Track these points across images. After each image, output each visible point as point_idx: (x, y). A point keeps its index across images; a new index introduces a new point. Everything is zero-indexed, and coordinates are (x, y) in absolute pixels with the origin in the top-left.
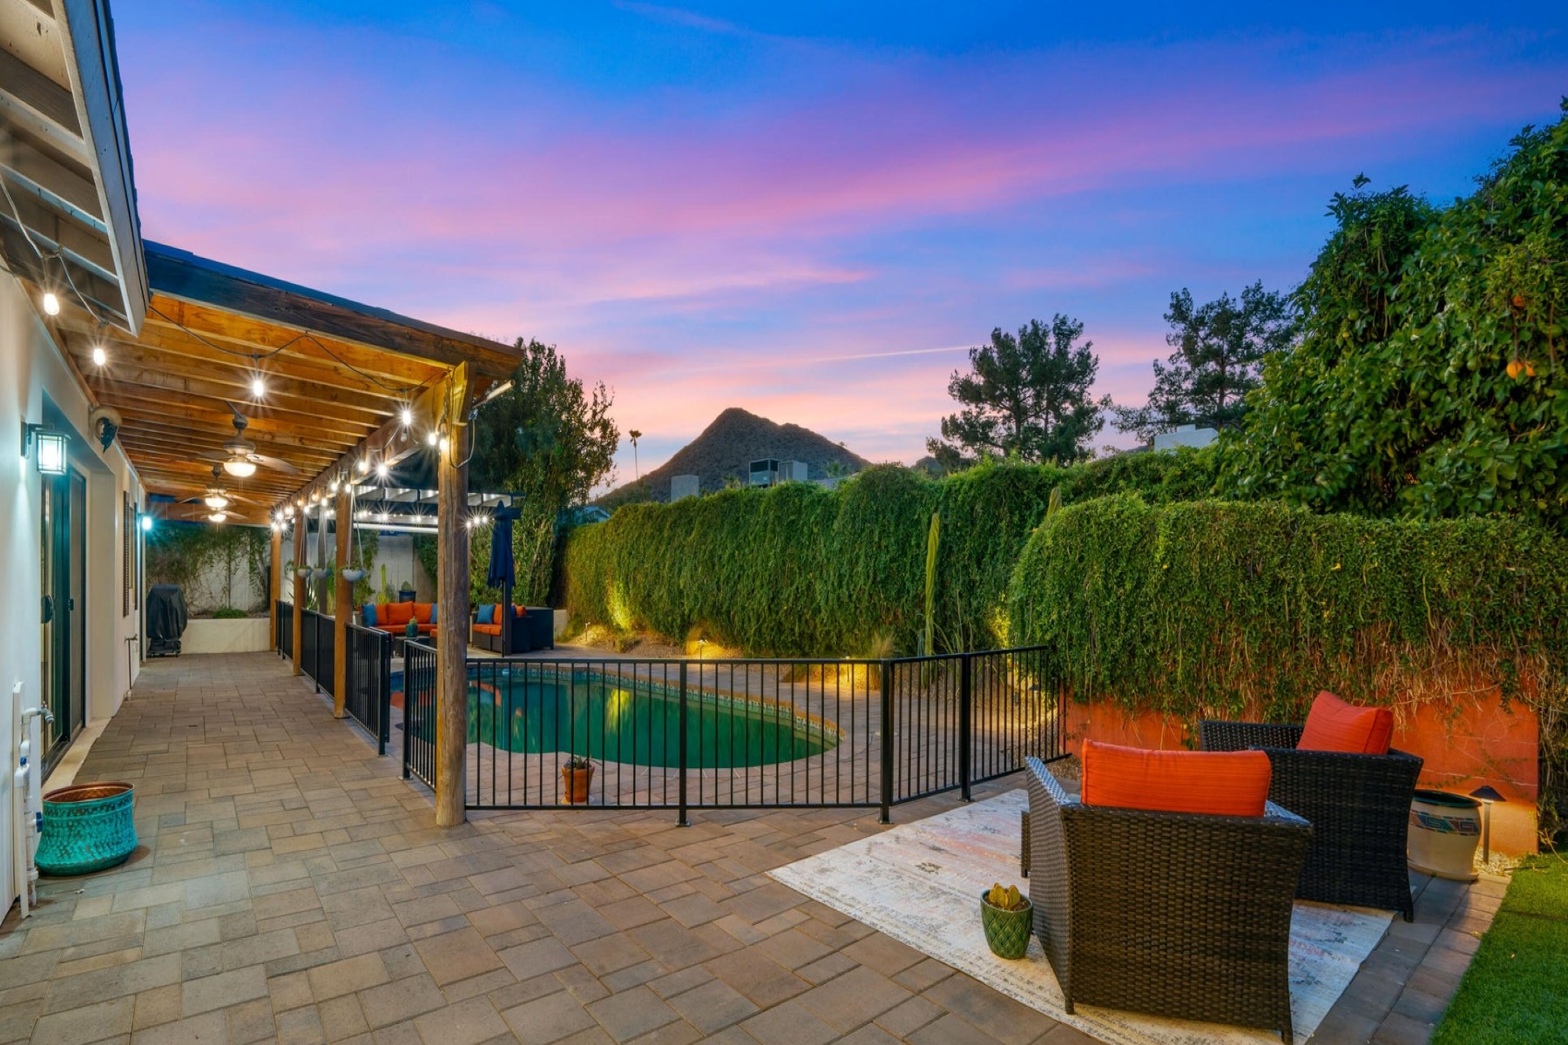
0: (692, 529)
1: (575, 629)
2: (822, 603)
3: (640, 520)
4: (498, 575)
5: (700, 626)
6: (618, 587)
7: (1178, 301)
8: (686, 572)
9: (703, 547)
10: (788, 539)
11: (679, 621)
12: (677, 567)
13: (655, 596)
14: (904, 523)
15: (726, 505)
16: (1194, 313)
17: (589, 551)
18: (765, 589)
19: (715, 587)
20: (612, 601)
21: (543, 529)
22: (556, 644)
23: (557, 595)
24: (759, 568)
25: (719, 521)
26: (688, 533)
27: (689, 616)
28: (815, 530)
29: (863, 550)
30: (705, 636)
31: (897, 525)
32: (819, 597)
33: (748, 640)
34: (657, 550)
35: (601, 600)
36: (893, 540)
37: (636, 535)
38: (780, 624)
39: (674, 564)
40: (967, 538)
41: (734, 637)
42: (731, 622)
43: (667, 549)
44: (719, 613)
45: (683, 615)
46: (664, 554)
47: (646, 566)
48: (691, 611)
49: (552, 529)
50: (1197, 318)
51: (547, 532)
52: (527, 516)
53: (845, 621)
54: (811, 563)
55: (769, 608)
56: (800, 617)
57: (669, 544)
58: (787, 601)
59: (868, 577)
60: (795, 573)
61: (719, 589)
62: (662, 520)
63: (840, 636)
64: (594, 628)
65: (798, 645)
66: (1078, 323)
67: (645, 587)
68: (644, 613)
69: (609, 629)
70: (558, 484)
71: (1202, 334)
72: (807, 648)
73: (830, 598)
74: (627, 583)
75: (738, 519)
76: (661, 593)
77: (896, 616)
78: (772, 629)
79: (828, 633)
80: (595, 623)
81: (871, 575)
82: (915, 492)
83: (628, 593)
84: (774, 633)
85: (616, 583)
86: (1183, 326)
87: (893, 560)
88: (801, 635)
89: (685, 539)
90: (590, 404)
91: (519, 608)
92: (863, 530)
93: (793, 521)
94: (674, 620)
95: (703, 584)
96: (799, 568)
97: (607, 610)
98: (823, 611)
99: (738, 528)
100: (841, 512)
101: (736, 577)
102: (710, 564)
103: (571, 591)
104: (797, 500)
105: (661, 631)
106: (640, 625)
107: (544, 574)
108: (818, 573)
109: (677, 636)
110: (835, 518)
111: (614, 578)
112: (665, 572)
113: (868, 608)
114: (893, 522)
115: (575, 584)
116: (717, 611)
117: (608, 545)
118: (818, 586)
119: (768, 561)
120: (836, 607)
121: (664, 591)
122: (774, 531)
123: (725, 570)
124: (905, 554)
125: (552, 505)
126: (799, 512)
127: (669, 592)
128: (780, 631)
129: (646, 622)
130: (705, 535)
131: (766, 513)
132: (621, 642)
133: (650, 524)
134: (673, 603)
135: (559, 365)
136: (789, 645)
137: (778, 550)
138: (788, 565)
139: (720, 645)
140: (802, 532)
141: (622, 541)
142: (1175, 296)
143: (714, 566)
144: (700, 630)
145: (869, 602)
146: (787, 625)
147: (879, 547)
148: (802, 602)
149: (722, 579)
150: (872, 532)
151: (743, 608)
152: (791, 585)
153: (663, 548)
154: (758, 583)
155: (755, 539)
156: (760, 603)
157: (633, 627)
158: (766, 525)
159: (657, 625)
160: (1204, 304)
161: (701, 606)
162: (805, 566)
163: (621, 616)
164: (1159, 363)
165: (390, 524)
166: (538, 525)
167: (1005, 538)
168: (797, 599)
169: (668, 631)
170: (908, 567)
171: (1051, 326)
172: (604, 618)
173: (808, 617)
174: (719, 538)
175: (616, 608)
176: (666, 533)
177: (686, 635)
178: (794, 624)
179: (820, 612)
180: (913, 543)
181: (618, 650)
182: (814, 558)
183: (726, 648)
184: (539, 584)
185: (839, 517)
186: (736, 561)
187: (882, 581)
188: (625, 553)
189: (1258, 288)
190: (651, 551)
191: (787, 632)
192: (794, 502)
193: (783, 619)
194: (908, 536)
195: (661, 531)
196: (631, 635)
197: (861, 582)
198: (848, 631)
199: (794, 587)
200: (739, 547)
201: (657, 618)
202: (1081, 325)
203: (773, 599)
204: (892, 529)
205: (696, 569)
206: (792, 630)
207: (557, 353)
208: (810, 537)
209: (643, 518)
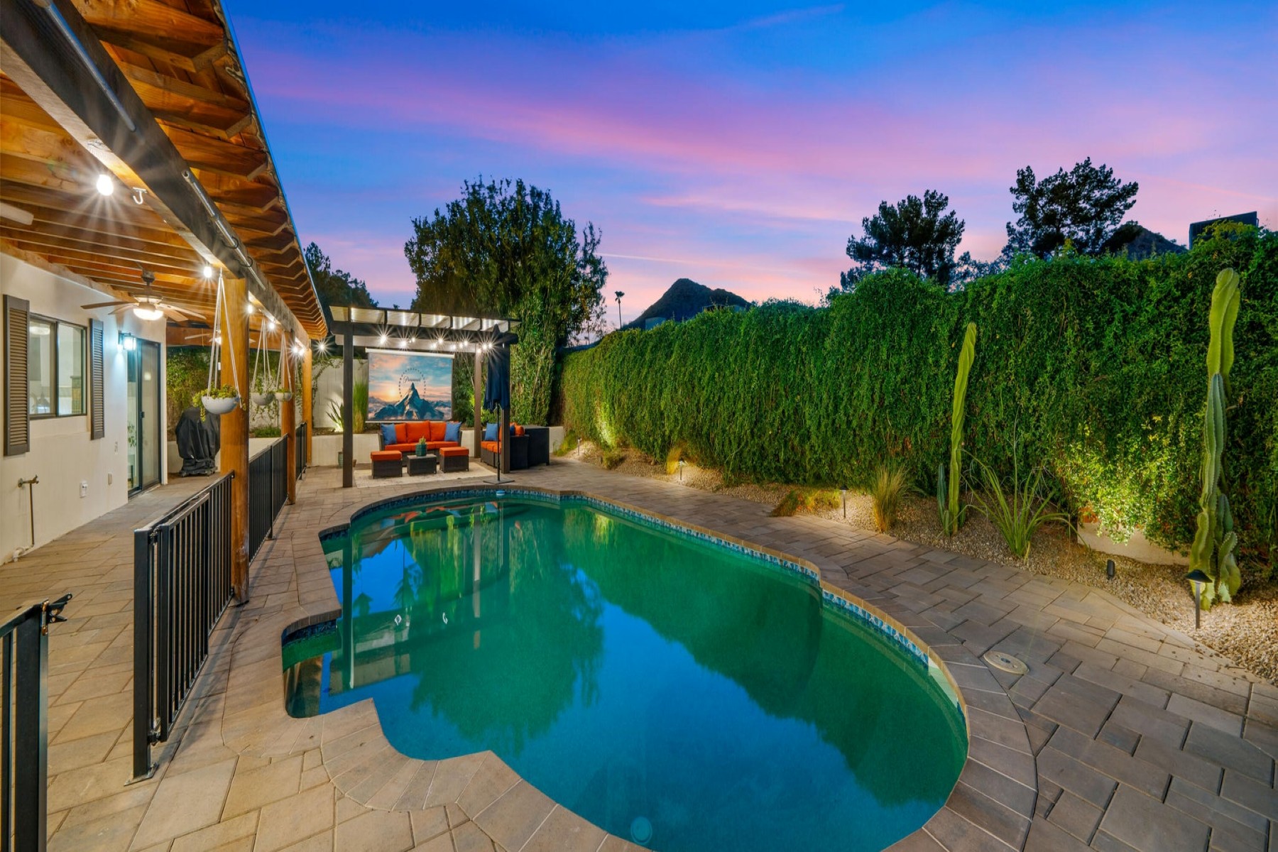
0: (672, 352)
1: (569, 443)
2: (813, 429)
3: (624, 345)
4: (493, 398)
5: (680, 445)
6: (605, 408)
7: (1023, 177)
8: (666, 394)
9: (683, 369)
10: (773, 359)
11: (659, 442)
12: (658, 389)
13: (638, 417)
14: (918, 337)
15: (704, 327)
16: (1036, 186)
17: (581, 374)
18: (748, 412)
19: (695, 409)
20: (600, 420)
21: (542, 356)
22: (552, 458)
23: (555, 414)
24: (741, 390)
25: (698, 344)
26: (668, 356)
27: (669, 437)
28: (804, 349)
29: (867, 370)
30: (684, 457)
31: (910, 340)
32: (808, 422)
33: (728, 463)
34: (639, 372)
35: (590, 419)
36: (905, 357)
37: (621, 360)
38: (763, 448)
39: (655, 386)
40: (1011, 353)
41: (713, 458)
42: (712, 446)
43: (648, 372)
44: (699, 435)
45: (663, 436)
46: (646, 377)
47: (630, 388)
48: (671, 432)
49: (550, 355)
50: (1037, 191)
51: (546, 358)
52: (529, 343)
53: (841, 450)
54: (799, 386)
55: (752, 432)
56: (786, 443)
57: (650, 367)
58: (772, 425)
59: (873, 401)
60: (781, 395)
61: (699, 411)
62: (644, 345)
63: (832, 464)
64: (586, 443)
65: (782, 472)
66: (944, 197)
67: (628, 407)
68: (628, 432)
69: (597, 445)
70: (555, 315)
71: (1041, 203)
72: (792, 475)
73: (823, 424)
74: (613, 404)
75: (717, 341)
76: (643, 413)
77: (905, 448)
78: (754, 454)
79: (819, 461)
80: (586, 439)
81: (877, 399)
82: (929, 302)
83: (614, 413)
84: (756, 459)
85: (603, 404)
86: (1026, 197)
87: (904, 381)
88: (787, 461)
89: (665, 362)
90: (582, 244)
91: (518, 428)
92: (865, 348)
93: (778, 340)
94: (655, 440)
95: (683, 406)
96: (785, 390)
97: (596, 428)
98: (813, 437)
99: (717, 349)
100: (834, 329)
101: (716, 399)
102: (690, 386)
103: (567, 410)
104: (781, 318)
105: (643, 450)
106: (624, 443)
107: (544, 396)
108: (806, 395)
109: (658, 456)
110: (825, 335)
111: (601, 399)
112: (647, 394)
113: (870, 436)
114: (905, 337)
115: (569, 404)
116: (696, 433)
117: (597, 369)
118: (807, 410)
119: (750, 383)
120: (829, 433)
121: (646, 412)
122: (756, 351)
123: (705, 392)
124: (918, 374)
125: (550, 335)
126: (784, 329)
127: (651, 413)
128: (763, 457)
129: (630, 441)
130: (684, 358)
131: (746, 333)
132: (608, 459)
133: (632, 349)
134: (654, 424)
135: (555, 208)
136: (772, 471)
137: (762, 371)
138: (773, 386)
139: (699, 465)
140: (788, 352)
141: (609, 365)
142: (1020, 173)
143: (693, 388)
144: (679, 451)
145: (873, 429)
146: (771, 451)
147: (887, 366)
148: (788, 427)
149: (702, 400)
150: (877, 349)
151: (724, 431)
152: (776, 409)
153: (644, 372)
154: (740, 406)
155: (736, 360)
156: (742, 426)
157: (619, 446)
158: (747, 346)
159: (640, 443)
160: (1043, 179)
161: (681, 427)
162: (791, 388)
163: (607, 434)
164: (1011, 225)
165: (409, 350)
166: (538, 352)
167: (1074, 351)
168: (782, 424)
169: (650, 449)
170: (924, 390)
171: (923, 200)
172: (593, 435)
173: (796, 443)
174: (699, 360)
175: (603, 427)
176: (648, 357)
177: (666, 454)
178: (779, 450)
179: (809, 438)
180: (930, 360)
181: (605, 467)
182: (802, 379)
183: (704, 468)
184: (540, 404)
185: (832, 334)
186: (716, 383)
187: (890, 406)
188: (611, 375)
189: (1087, 163)
190: (634, 373)
191: (771, 457)
192: (778, 321)
193: (767, 443)
194: (924, 353)
195: (642, 354)
196: (616, 453)
197: (864, 406)
198: (843, 460)
199: (780, 411)
200: (719, 369)
201: (639, 438)
202: (947, 198)
203: (756, 423)
204: (904, 344)
205: (676, 391)
206: (776, 456)
207: (554, 199)
208: (797, 356)
209: (627, 344)
